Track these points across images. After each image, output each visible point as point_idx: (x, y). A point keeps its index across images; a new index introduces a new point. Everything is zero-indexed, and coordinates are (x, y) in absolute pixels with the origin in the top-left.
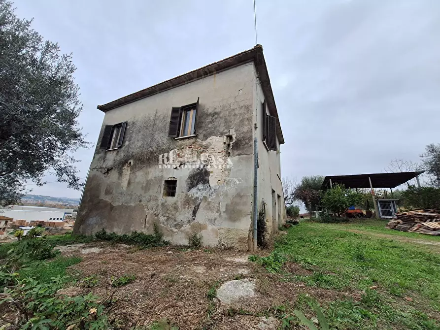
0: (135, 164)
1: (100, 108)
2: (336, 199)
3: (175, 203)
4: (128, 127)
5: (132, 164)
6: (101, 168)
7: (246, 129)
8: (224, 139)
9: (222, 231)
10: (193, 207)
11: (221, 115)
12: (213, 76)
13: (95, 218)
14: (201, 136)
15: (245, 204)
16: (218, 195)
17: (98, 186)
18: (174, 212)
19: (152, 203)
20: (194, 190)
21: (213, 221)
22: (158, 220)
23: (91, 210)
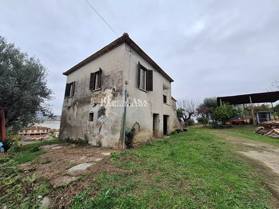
0: (78, 104)
1: (64, 74)
2: (220, 113)
3: (93, 125)
4: (75, 84)
5: (77, 104)
6: (67, 106)
7: (120, 85)
8: (112, 90)
9: (109, 139)
10: (99, 127)
11: (111, 77)
12: (108, 53)
13: (66, 132)
14: (103, 89)
15: (118, 126)
16: (108, 121)
17: (66, 115)
18: (93, 130)
19: (85, 125)
20: (100, 118)
21: (106, 134)
22: (87, 133)
23: (64, 128)
